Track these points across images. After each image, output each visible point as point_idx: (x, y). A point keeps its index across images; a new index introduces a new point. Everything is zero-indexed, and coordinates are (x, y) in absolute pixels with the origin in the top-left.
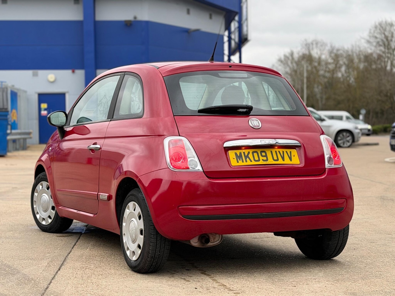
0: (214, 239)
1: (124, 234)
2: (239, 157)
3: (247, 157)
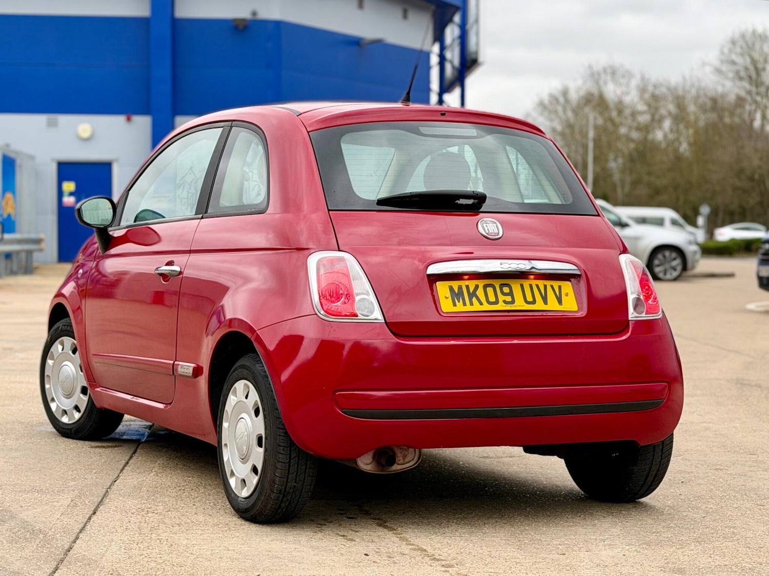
0: (405, 457)
1: (226, 445)
2: (456, 295)
3: (472, 295)
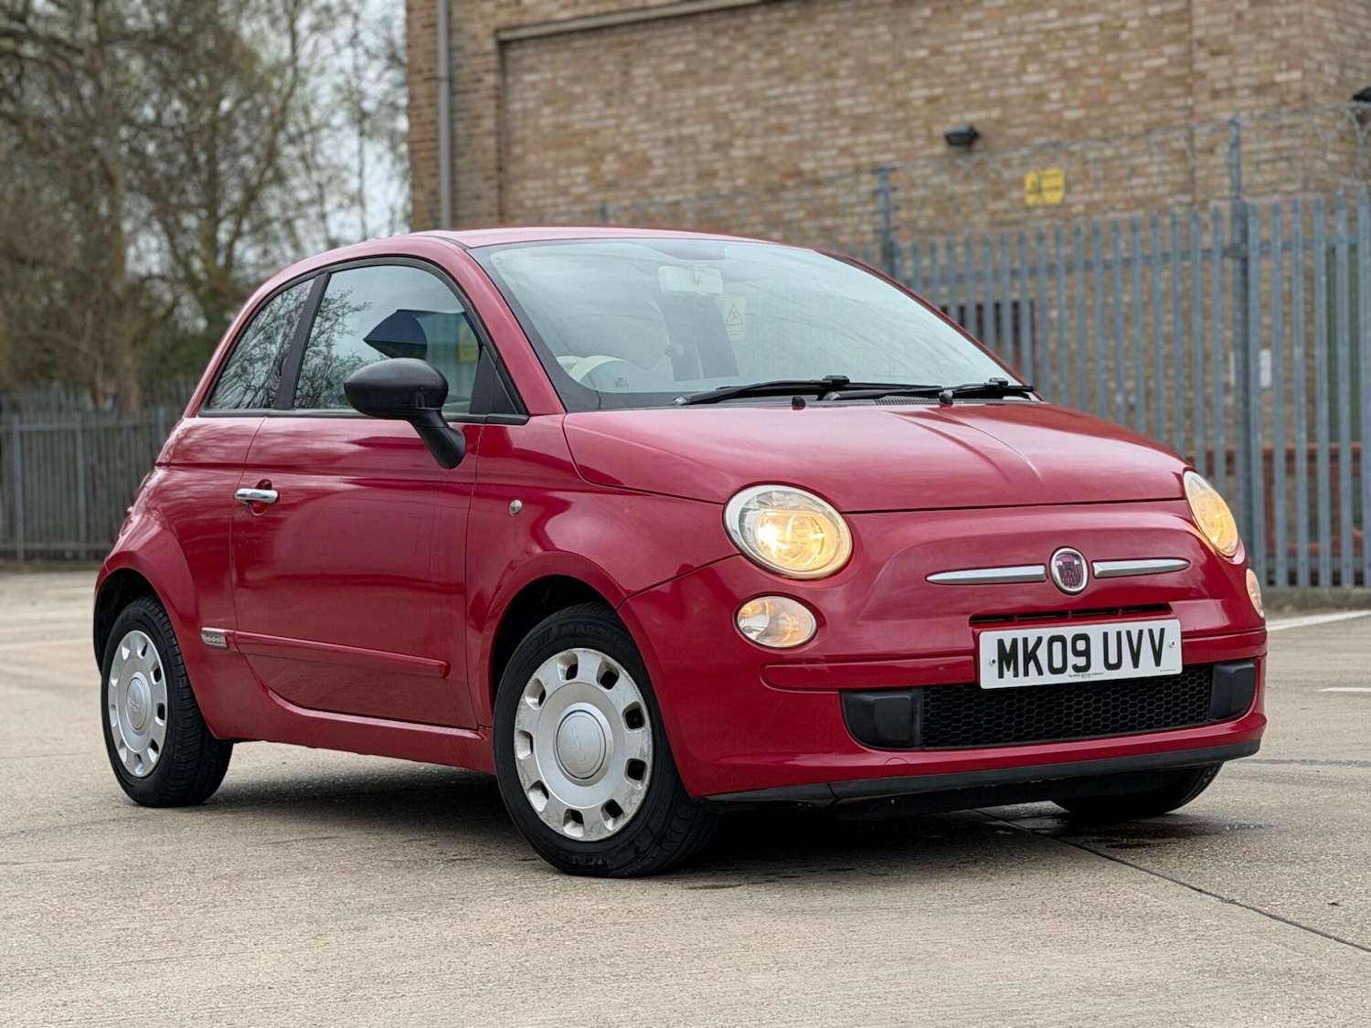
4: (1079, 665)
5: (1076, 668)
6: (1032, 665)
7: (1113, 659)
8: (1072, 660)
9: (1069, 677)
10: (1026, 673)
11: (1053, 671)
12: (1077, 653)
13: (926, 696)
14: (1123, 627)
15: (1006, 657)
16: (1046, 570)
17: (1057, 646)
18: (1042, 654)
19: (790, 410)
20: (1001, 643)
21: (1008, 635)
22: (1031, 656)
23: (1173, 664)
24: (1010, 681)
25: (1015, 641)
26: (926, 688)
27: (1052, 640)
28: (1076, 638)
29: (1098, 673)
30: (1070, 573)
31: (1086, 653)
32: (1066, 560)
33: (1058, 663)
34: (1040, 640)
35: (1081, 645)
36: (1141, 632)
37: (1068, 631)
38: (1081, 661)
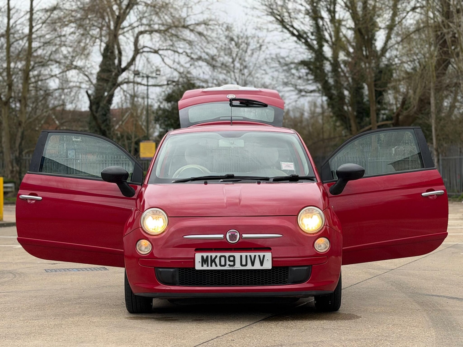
4: (231, 264)
5: (229, 265)
6: (213, 264)
7: (244, 263)
8: (228, 263)
9: (227, 268)
10: (211, 266)
11: (221, 265)
12: (230, 261)
13: (179, 270)
14: (248, 254)
15: (204, 261)
16: (224, 236)
17: (223, 259)
18: (217, 260)
19: (204, 184)
20: (202, 257)
21: (205, 255)
22: (213, 261)
23: (268, 265)
24: (205, 268)
25: (207, 257)
26: (179, 268)
27: (221, 257)
28: (230, 257)
29: (238, 267)
30: (233, 237)
31: (234, 261)
32: (232, 233)
33: (223, 263)
34: (216, 256)
35: (232, 259)
36: (255, 256)
37: (227, 254)
38: (232, 263)
